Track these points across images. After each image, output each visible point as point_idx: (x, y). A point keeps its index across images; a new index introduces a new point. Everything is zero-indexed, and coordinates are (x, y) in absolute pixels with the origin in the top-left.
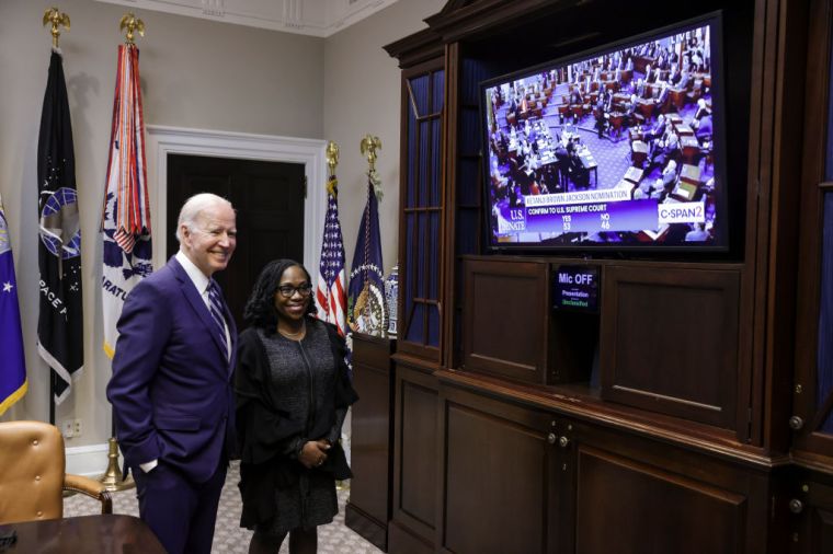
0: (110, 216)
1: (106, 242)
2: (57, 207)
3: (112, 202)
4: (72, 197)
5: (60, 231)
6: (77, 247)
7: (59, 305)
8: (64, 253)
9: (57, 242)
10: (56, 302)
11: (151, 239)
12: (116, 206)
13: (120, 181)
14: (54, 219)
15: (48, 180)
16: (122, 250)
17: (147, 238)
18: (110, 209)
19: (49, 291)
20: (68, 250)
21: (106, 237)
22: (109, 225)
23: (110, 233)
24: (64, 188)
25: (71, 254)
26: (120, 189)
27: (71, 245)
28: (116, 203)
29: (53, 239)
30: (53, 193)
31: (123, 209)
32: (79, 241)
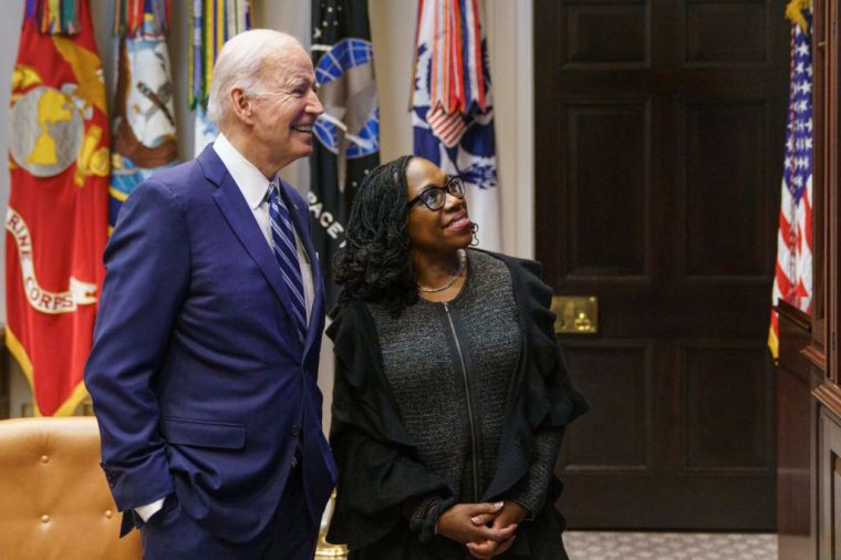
0: (422, 84)
1: (417, 129)
2: (334, 71)
3: (424, 59)
4: (363, 53)
5: (342, 111)
6: (373, 137)
7: (338, 234)
8: (353, 149)
9: (335, 129)
10: (335, 229)
11: (492, 122)
12: (430, 67)
13: (436, 22)
14: (331, 90)
15: (321, 28)
16: (437, 141)
17: (485, 120)
18: (422, 73)
19: (323, 211)
20: (361, 143)
21: (416, 120)
22: (420, 99)
23: (422, 112)
24: (350, 41)
25: (364, 150)
26: (436, 37)
27: (363, 135)
28: (430, 61)
29: (328, 124)
30: (328, 49)
31: (440, 70)
32: (376, 128)
